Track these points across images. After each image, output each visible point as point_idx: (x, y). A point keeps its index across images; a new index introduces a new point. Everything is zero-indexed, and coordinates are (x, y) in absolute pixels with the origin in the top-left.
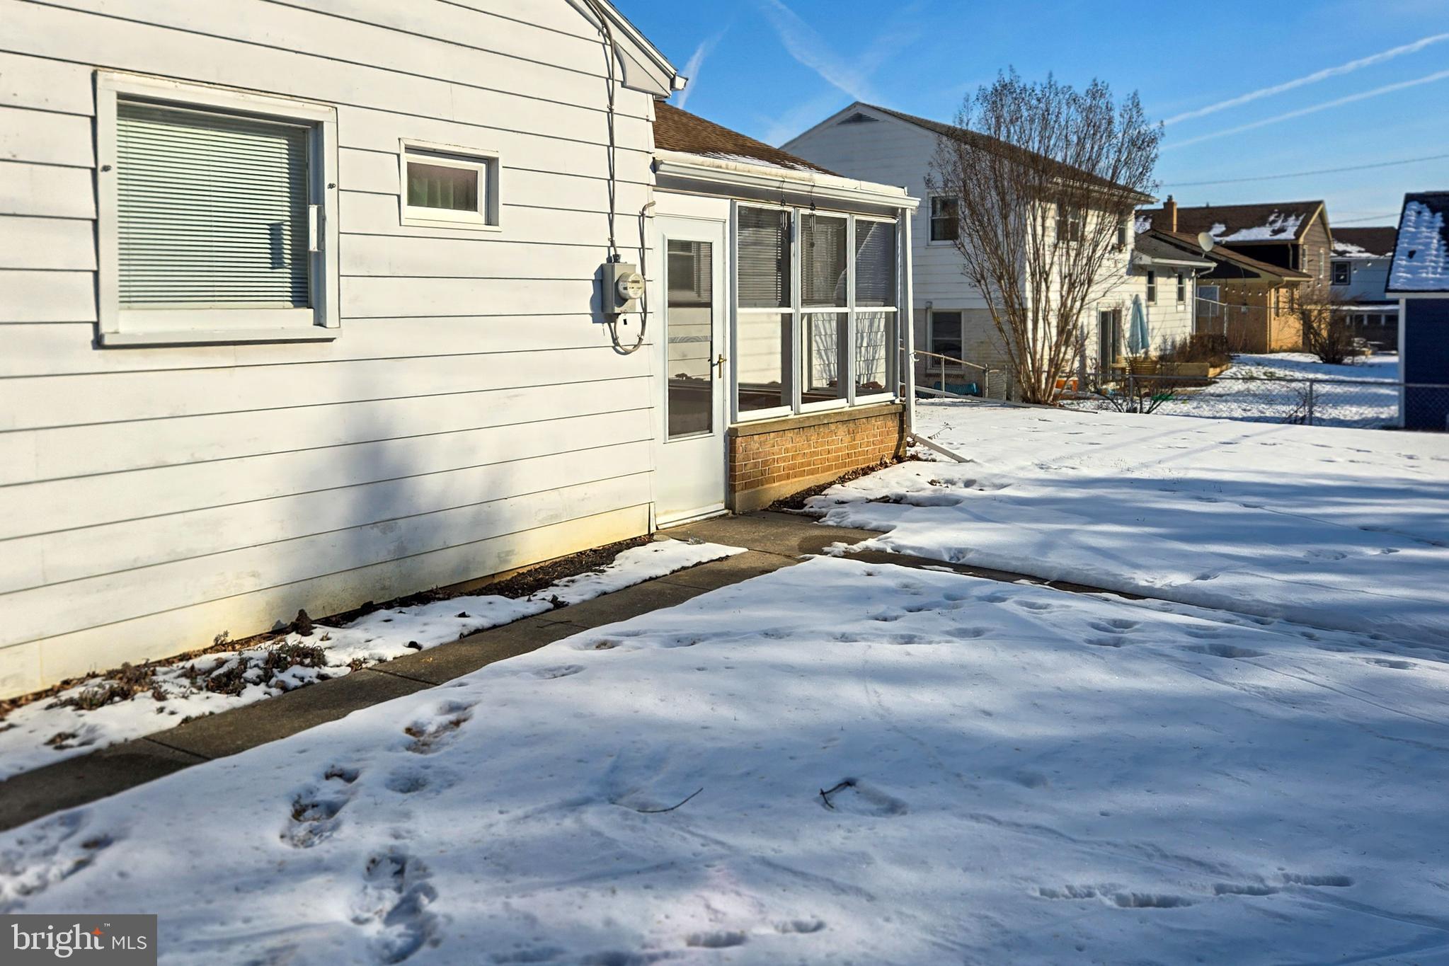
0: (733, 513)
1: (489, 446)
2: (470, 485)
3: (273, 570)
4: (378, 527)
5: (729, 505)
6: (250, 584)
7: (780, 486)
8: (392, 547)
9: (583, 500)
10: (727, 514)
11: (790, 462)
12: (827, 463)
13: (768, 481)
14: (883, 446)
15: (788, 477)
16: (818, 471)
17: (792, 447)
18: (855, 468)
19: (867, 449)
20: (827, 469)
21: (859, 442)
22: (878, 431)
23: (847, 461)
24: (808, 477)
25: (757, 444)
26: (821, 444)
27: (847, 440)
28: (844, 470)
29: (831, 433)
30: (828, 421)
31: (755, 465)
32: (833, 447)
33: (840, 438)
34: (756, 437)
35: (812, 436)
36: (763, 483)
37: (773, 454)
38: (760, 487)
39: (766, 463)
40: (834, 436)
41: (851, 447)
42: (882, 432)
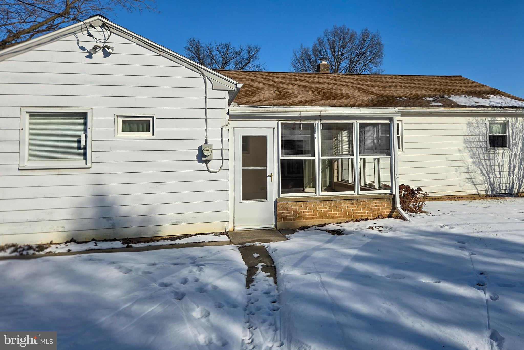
0: (277, 229)
1: (149, 199)
2: (142, 210)
3: (69, 226)
4: (106, 219)
5: (276, 226)
6: (62, 229)
7: (305, 221)
8: (110, 225)
9: (192, 218)
10: (274, 229)
11: (313, 213)
12: (338, 215)
13: (298, 219)
14: (380, 211)
15: (311, 218)
16: (331, 218)
17: (313, 208)
18: (359, 218)
19: (367, 211)
20: (338, 217)
21: (362, 208)
22: (376, 205)
23: (353, 215)
24: (324, 220)
25: (290, 205)
26: (334, 208)
27: (352, 207)
28: (350, 219)
29: (341, 204)
30: (337, 199)
31: (289, 213)
32: (342, 209)
33: (347, 206)
34: (289, 203)
35: (326, 204)
36: (294, 219)
37: (301, 209)
38: (293, 221)
39: (296, 212)
40: (342, 205)
41: (355, 210)
42: (379, 205)
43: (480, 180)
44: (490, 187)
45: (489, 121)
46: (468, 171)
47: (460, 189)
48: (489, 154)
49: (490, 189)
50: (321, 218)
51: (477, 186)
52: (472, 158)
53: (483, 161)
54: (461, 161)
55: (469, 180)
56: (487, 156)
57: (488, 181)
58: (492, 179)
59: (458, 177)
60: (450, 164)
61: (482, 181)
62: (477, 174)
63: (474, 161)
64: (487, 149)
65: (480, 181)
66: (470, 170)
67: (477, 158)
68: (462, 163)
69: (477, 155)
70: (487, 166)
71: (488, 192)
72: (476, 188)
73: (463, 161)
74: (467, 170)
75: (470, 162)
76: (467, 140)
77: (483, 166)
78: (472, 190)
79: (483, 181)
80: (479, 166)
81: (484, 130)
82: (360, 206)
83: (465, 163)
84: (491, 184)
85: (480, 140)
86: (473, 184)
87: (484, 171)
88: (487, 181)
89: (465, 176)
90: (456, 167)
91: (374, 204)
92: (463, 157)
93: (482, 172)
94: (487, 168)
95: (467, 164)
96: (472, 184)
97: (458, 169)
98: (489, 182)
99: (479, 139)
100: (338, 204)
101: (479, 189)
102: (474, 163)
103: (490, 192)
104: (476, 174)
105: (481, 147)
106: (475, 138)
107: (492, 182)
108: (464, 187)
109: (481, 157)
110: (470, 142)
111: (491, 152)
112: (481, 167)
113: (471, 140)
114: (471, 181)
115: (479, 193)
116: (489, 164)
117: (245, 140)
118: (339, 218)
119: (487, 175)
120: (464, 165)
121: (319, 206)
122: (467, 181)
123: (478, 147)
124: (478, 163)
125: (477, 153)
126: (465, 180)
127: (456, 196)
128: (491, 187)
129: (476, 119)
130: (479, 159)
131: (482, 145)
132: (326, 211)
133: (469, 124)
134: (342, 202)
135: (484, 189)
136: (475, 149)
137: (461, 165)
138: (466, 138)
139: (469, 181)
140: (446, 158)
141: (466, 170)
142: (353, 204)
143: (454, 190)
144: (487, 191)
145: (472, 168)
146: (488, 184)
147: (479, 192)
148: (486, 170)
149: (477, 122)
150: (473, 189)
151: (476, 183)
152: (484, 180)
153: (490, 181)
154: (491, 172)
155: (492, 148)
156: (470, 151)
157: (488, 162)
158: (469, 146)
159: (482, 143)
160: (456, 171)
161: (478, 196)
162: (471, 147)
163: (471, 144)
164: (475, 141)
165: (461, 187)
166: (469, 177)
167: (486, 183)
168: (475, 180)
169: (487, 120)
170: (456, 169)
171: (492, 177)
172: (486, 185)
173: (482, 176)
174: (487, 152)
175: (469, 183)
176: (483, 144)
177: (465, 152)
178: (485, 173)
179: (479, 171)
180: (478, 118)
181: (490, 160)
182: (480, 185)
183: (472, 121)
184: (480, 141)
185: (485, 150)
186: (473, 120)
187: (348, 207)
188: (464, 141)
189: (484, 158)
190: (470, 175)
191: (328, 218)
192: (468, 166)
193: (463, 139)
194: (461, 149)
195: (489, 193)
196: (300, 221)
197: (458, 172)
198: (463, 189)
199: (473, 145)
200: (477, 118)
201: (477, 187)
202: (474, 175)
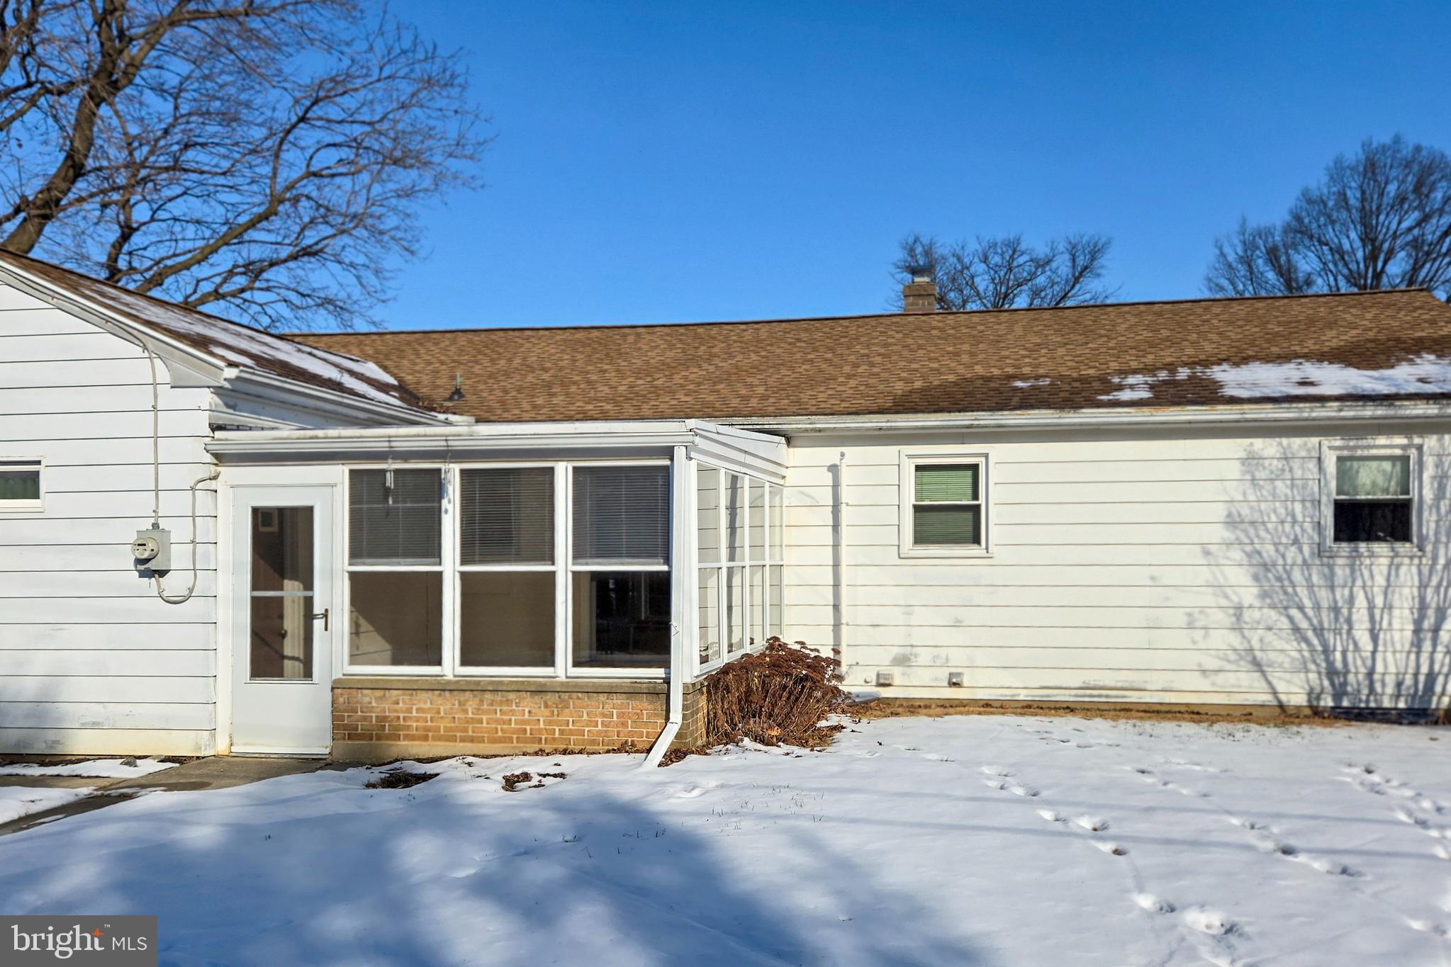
5: (335, 752)
9: (127, 716)
10: (330, 758)
11: (429, 723)
12: (500, 734)
13: (389, 737)
14: (627, 730)
15: (425, 738)
16: (481, 740)
17: (429, 709)
18: (562, 747)
19: (587, 729)
20: (500, 741)
21: (571, 720)
22: (615, 711)
23: (543, 737)
24: (461, 744)
25: (368, 697)
26: (487, 712)
27: (542, 715)
28: (536, 747)
29: (508, 702)
30: (497, 688)
31: (365, 719)
32: (513, 718)
33: (527, 710)
34: (366, 692)
35: (468, 700)
36: (379, 738)
37: (396, 711)
38: (374, 741)
39: (384, 719)
40: (514, 707)
41: (550, 723)
42: (624, 713)
43: (1288, 656)
44: (1326, 683)
45: (1330, 448)
46: (1238, 626)
47: (1204, 684)
48: (1331, 567)
49: (1326, 691)
50: (453, 739)
51: (1274, 677)
52: (1256, 578)
53: (1303, 592)
54: (1210, 590)
55: (1239, 655)
56: (1319, 573)
57: (1318, 661)
58: (1338, 656)
59: (1194, 642)
60: (1167, 599)
61: (1293, 659)
62: (1275, 634)
63: (1265, 591)
64: (1320, 551)
65: (1288, 660)
66: (1247, 620)
67: (1279, 579)
68: (1215, 595)
69: (1280, 568)
70: (1317, 607)
71: (1318, 698)
72: (1269, 683)
73: (1219, 588)
74: (1234, 619)
75: (1249, 594)
76: (1240, 515)
77: (1301, 608)
78: (1251, 687)
79: (1297, 660)
80: (1286, 608)
81: (1310, 483)
82: (567, 710)
83: (1226, 597)
84: (1331, 672)
85: (1293, 516)
86: (1256, 668)
87: (1304, 625)
88: (1314, 662)
89: (1226, 639)
90: (1188, 610)
91: (608, 708)
92: (1219, 575)
93: (1296, 629)
94: (1319, 616)
95: (1235, 599)
96: (1250, 667)
97: (1197, 615)
98: (1324, 665)
99: (1287, 515)
100: (501, 703)
101: (1281, 687)
102: (1264, 595)
103: (1328, 702)
104: (1270, 637)
105: (1296, 541)
106: (1275, 511)
107: (1339, 665)
108: (1220, 679)
109: (1297, 576)
110: (1253, 523)
111: (1340, 561)
112: (1294, 612)
113: (1257, 517)
114: (1249, 658)
115: (1279, 701)
116: (1325, 604)
117: (262, 517)
118: (505, 742)
119: (1315, 642)
120: (1223, 602)
121: (445, 704)
122: (1233, 656)
123: (1284, 540)
124: (1282, 597)
125: (1280, 562)
126: (1225, 655)
127: (1187, 705)
128: (1332, 684)
129: (1280, 444)
130: (1286, 583)
131: (1300, 537)
132: (468, 721)
133: (1251, 460)
134: (512, 696)
135: (1303, 688)
136: (1271, 548)
137: (1210, 601)
138: (1234, 510)
139: (1241, 658)
140: (1153, 578)
141: (1229, 621)
142: (546, 706)
143: (1176, 686)
144: (1313, 695)
145: (1256, 614)
146: (1319, 673)
147: (1283, 698)
148: (1315, 622)
149: (1285, 453)
150: (1256, 684)
151: (1268, 666)
152: (1303, 656)
153: (1330, 664)
154: (1337, 632)
155: (1344, 545)
156: (1249, 555)
157: (1323, 595)
158: (1248, 537)
159: (1301, 527)
160: (1189, 623)
161: (1278, 710)
162: (1256, 541)
163: (1256, 529)
164: (1274, 518)
165: (1206, 677)
166: (1242, 643)
167: (1312, 667)
168: (1265, 657)
169: (1324, 448)
170: (1190, 615)
171: (1339, 648)
172: (1313, 676)
173: (1295, 644)
174: (1321, 561)
175: (1239, 666)
176: (1303, 530)
177: (1228, 558)
178: (1310, 634)
179: (1285, 624)
180: (1293, 440)
181: (1332, 588)
182: (1288, 676)
183: (1263, 449)
184: (1294, 522)
185: (1312, 554)
186: (1267, 447)
187: (530, 712)
188: (1229, 520)
189: (1308, 579)
190: (1244, 637)
191: (472, 740)
192: (1239, 609)
193: (1225, 513)
194: (1213, 548)
195: (1322, 703)
196: (393, 743)
197: (1199, 624)
198: (1213, 684)
199: (1263, 534)
200: (1285, 441)
201: (1275, 682)
202: (1261, 640)
